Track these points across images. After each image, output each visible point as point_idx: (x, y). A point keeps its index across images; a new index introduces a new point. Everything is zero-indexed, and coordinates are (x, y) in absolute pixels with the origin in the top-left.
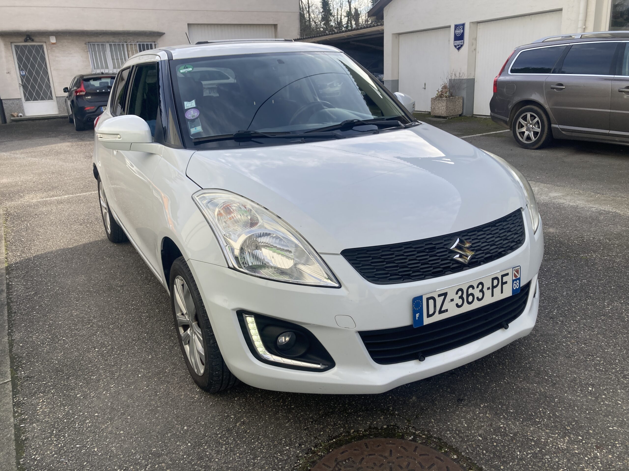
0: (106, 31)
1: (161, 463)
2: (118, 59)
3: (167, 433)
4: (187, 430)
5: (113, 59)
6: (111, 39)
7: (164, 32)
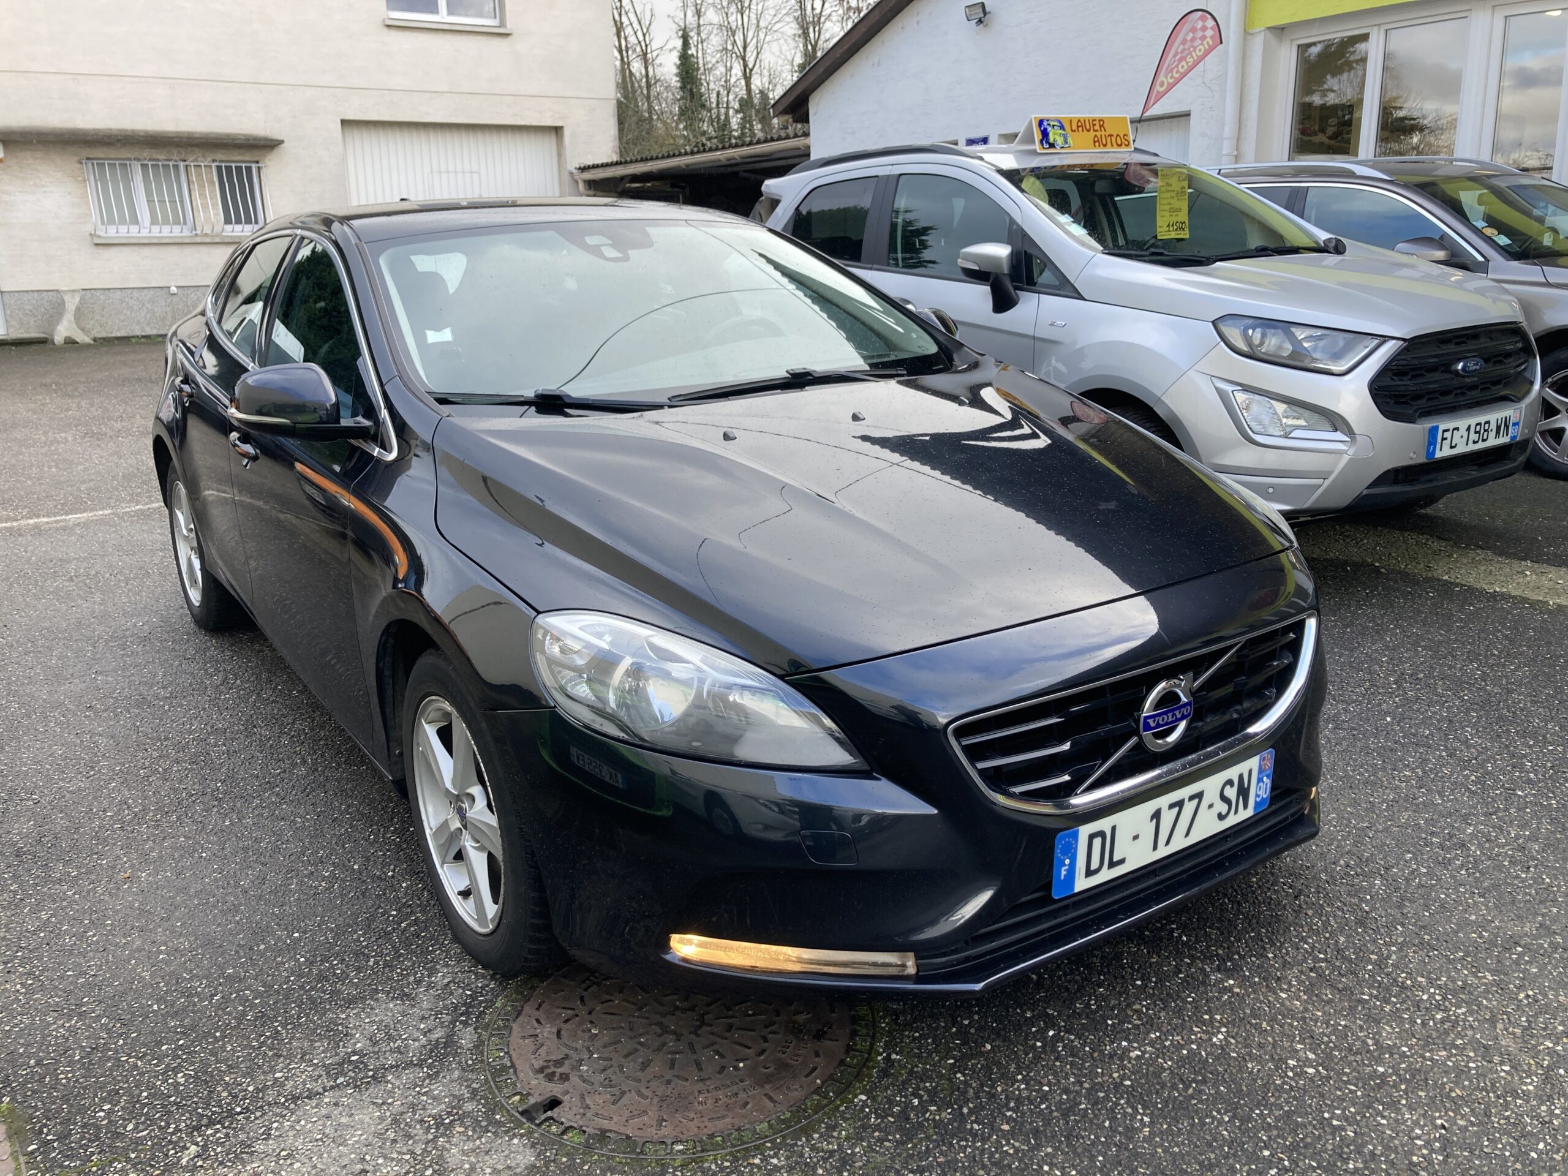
0: (133, 131)
1: (243, 991)
2: (162, 202)
3: (258, 945)
4: (300, 939)
5: (150, 201)
6: (146, 153)
7: (280, 138)
